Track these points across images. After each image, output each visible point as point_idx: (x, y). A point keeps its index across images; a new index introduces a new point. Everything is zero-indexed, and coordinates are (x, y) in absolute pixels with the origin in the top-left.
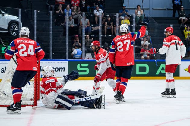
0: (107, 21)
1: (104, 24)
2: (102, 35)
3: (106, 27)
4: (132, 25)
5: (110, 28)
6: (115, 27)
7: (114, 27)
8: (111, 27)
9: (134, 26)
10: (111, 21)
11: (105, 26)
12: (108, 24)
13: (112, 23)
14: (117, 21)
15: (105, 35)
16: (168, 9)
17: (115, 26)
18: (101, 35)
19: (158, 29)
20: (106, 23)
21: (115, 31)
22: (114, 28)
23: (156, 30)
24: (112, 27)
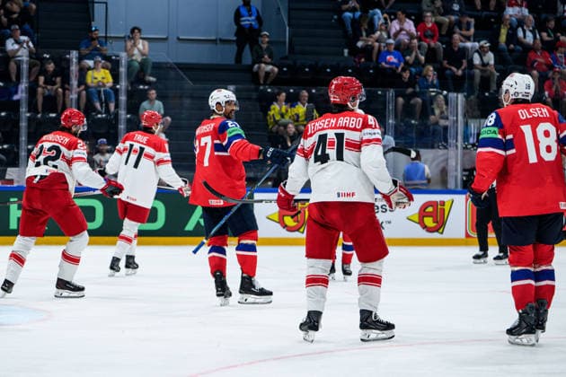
0: (43, 72)
1: (37, 80)
2: (28, 115)
3: (40, 90)
4: (118, 87)
5: (53, 94)
6: (67, 92)
7: (64, 89)
8: (57, 89)
9: (123, 88)
10: (55, 74)
11: (38, 86)
12: (46, 82)
13: (58, 79)
14: (74, 72)
15: (38, 113)
16: (223, 41)
17: (67, 86)
18: (25, 112)
19: (192, 97)
20: (42, 79)
21: (68, 103)
22: (64, 94)
23: (187, 102)
24: (60, 90)
